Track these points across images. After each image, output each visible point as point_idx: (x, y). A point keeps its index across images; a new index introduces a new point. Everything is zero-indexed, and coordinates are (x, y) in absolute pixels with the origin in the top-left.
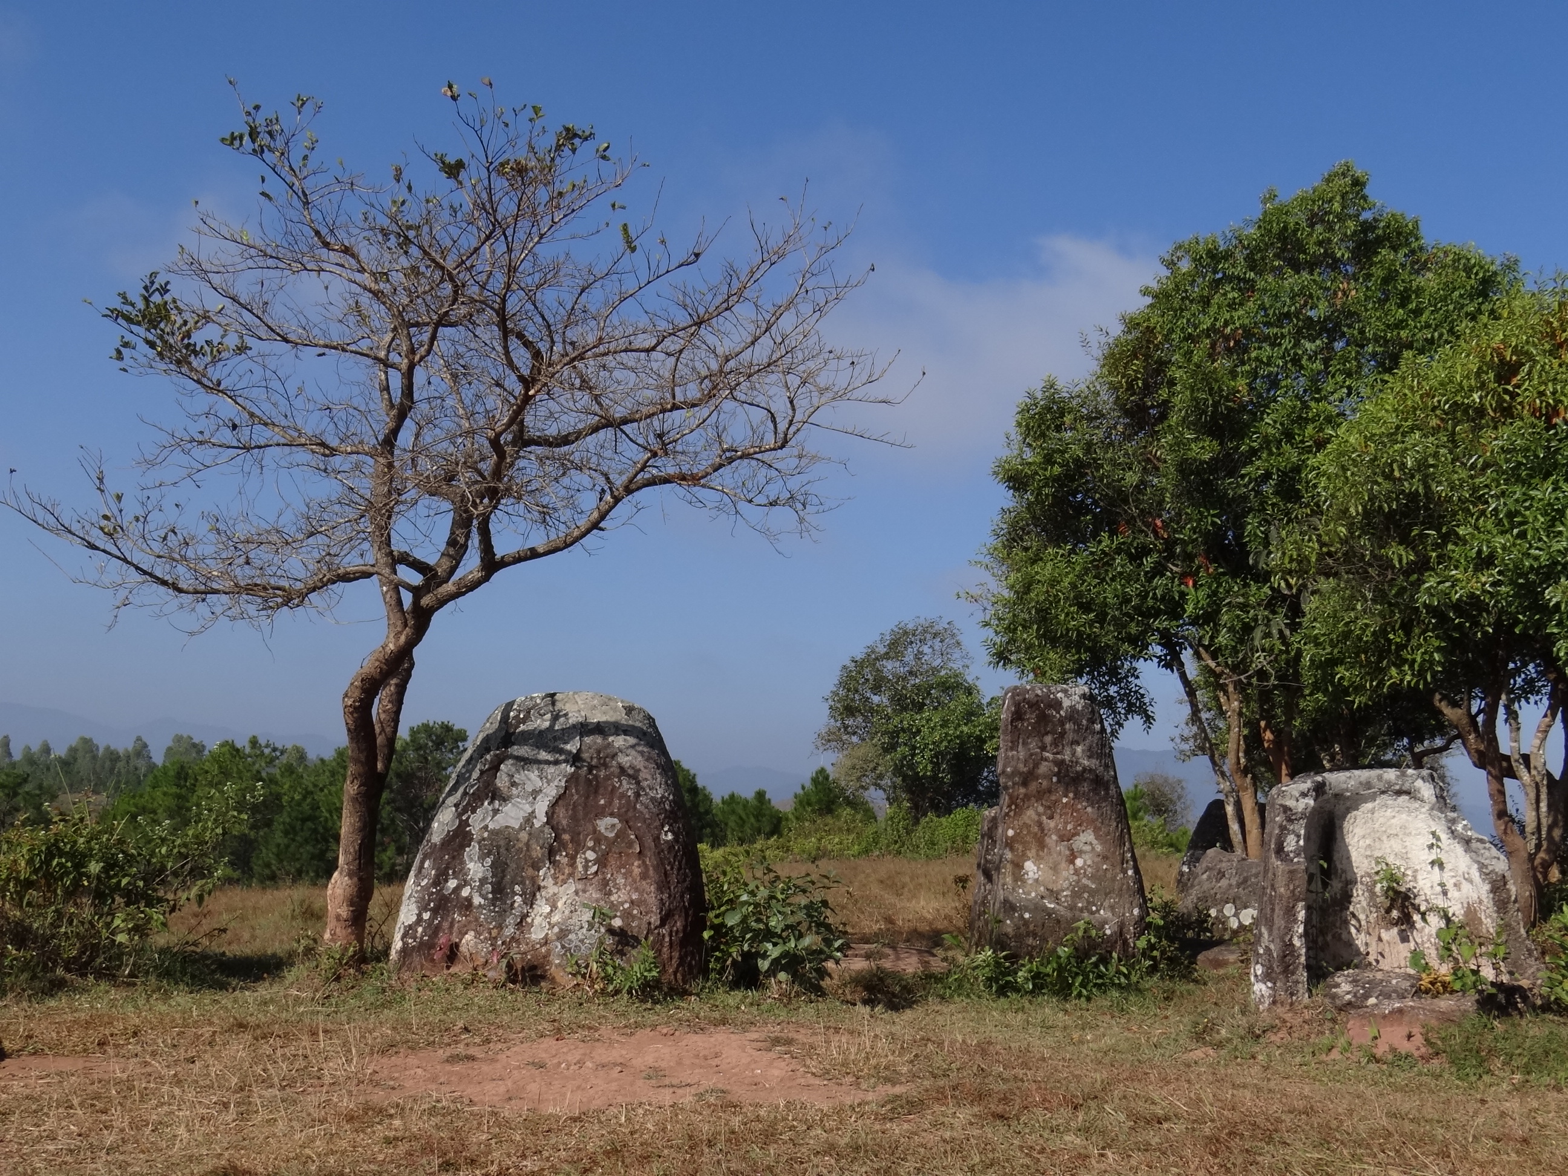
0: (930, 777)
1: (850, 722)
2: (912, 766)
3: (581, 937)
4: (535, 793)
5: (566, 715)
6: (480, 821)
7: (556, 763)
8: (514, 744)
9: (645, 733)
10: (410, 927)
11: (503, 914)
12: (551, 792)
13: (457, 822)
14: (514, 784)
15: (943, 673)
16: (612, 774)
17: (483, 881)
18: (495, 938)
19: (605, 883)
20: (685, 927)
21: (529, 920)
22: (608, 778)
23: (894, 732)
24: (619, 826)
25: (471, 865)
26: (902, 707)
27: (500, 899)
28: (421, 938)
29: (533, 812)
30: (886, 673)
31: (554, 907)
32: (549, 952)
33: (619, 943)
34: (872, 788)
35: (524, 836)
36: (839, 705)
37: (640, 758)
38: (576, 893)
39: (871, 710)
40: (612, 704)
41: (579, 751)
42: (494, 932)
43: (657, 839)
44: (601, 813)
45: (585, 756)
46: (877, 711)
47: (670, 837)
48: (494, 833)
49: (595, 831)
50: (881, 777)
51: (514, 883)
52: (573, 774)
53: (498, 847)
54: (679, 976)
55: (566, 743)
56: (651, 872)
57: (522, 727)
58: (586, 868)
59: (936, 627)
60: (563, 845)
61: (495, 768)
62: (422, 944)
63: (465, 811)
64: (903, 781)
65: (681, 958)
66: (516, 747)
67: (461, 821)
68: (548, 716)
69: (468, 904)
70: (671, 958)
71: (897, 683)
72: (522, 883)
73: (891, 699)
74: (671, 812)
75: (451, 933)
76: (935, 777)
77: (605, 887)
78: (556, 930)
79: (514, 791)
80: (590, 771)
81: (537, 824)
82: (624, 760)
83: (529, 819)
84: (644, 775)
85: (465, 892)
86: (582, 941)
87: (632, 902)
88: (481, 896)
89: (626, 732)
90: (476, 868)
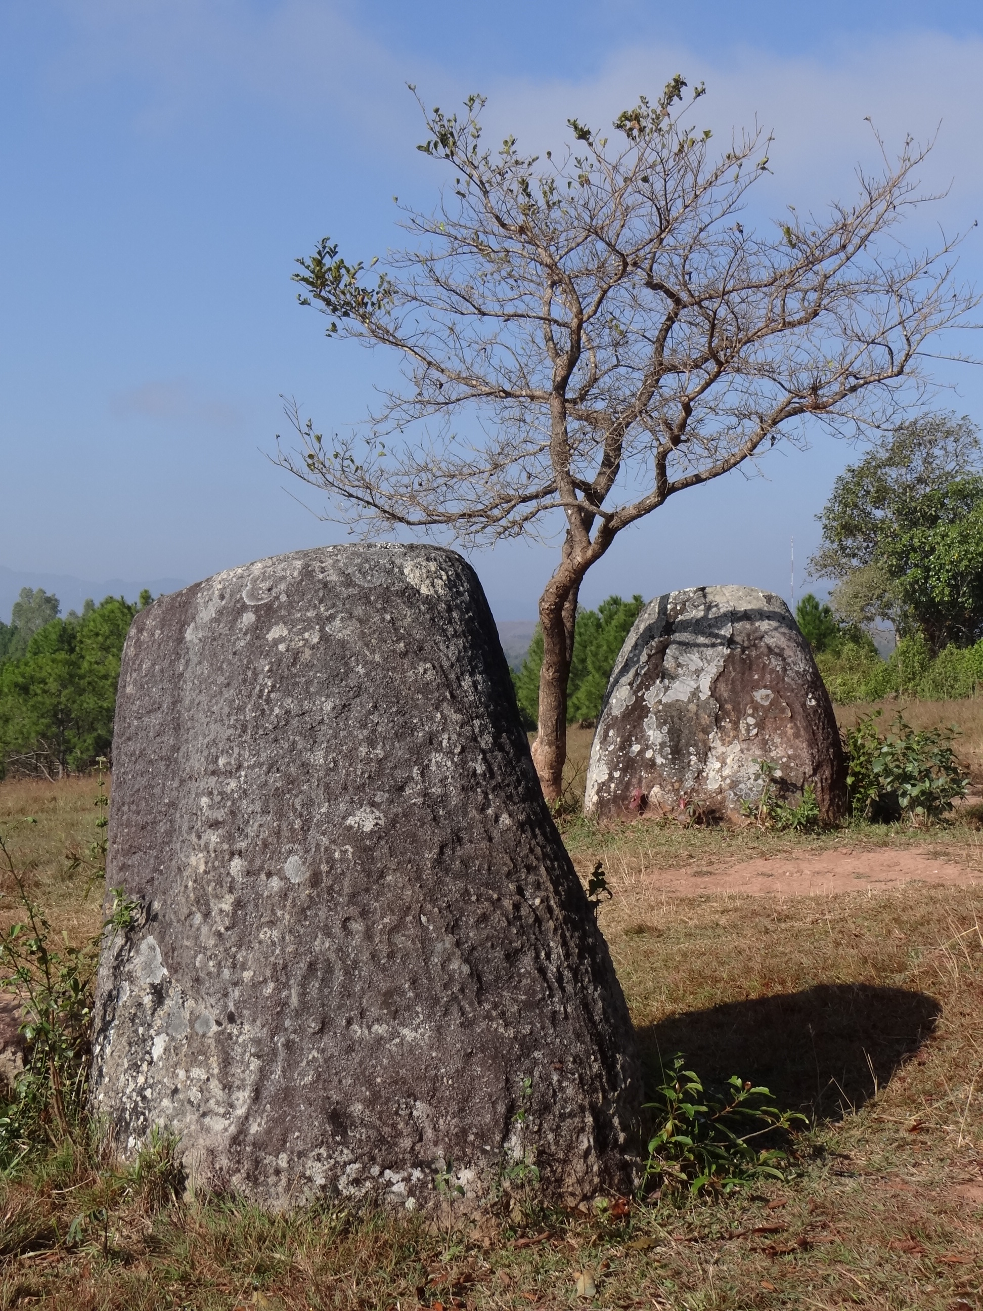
0: (948, 602)
1: (849, 542)
2: (924, 591)
3: (749, 786)
4: (698, 672)
5: (717, 606)
6: (653, 696)
7: (713, 645)
8: (674, 632)
9: (784, 618)
10: (603, 784)
11: (682, 770)
12: (712, 670)
13: (634, 698)
14: (679, 665)
15: (958, 479)
16: (762, 653)
17: (663, 745)
18: (678, 790)
19: (765, 742)
20: (832, 775)
21: (704, 774)
22: (759, 657)
23: (903, 552)
24: (772, 696)
25: (650, 733)
26: (911, 521)
27: (678, 759)
28: (615, 792)
29: (698, 687)
30: (890, 482)
31: (724, 764)
32: (724, 799)
33: (781, 789)
34: (878, 619)
35: (693, 707)
36: (835, 524)
37: (783, 639)
38: (742, 751)
39: (875, 529)
40: (754, 594)
41: (732, 635)
42: (676, 785)
43: (804, 705)
44: (756, 686)
45: (738, 639)
46: (882, 529)
47: (814, 703)
48: (666, 705)
49: (752, 701)
50: (889, 605)
51: (688, 745)
52: (729, 656)
53: (672, 717)
54: (831, 814)
55: (719, 629)
56: (802, 732)
57: (680, 617)
58: (748, 731)
59: (949, 425)
60: (727, 714)
61: (662, 651)
62: (616, 796)
63: (639, 688)
64: (916, 608)
65: (831, 800)
66: (677, 634)
67: (637, 697)
68: (702, 607)
69: (652, 764)
70: (823, 800)
71: (904, 494)
72: (695, 745)
73: (899, 512)
74: (813, 682)
75: (640, 787)
76: (953, 603)
77: (765, 746)
78: (728, 781)
79: (680, 671)
80: (743, 652)
81: (703, 697)
82: (768, 640)
83: (695, 693)
84: (787, 652)
85: (649, 754)
86: (751, 789)
87: (789, 757)
88: (662, 756)
89: (769, 618)
90: (655, 734)
